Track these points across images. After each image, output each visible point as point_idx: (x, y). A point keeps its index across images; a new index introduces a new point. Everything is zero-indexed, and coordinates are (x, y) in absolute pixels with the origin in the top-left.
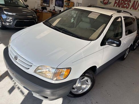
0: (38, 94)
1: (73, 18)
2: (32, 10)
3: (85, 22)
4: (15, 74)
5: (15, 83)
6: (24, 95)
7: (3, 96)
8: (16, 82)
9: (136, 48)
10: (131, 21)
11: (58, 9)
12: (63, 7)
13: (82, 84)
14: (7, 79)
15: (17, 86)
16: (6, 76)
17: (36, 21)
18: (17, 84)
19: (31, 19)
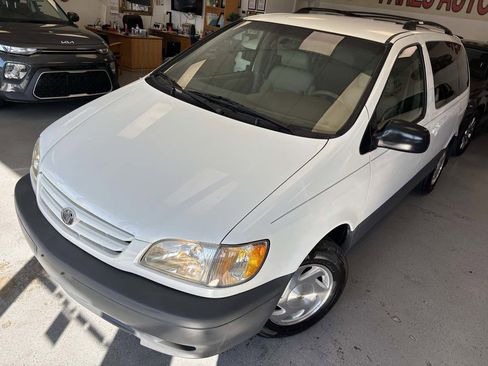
0: (157, 340)
1: (240, 54)
2: (92, 30)
3: (292, 67)
4: (71, 273)
5: (66, 303)
6: (105, 342)
7: (28, 355)
8: (70, 299)
9: (466, 147)
10: (444, 54)
11: (184, 21)
12: (200, 14)
13: (305, 290)
14: (35, 288)
15: (75, 314)
16: (30, 281)
17: (109, 69)
18: (73, 304)
19: (93, 65)
